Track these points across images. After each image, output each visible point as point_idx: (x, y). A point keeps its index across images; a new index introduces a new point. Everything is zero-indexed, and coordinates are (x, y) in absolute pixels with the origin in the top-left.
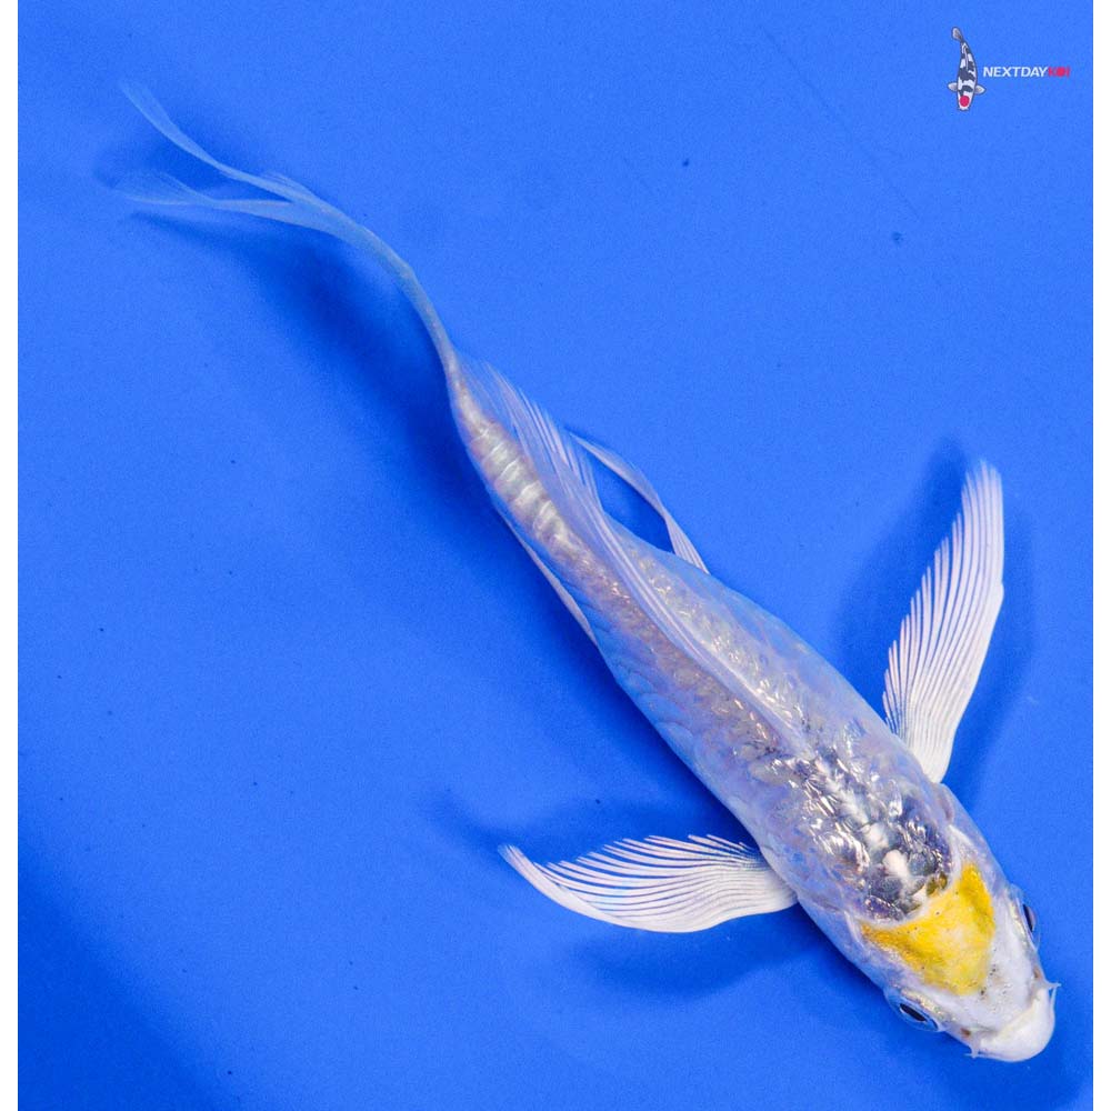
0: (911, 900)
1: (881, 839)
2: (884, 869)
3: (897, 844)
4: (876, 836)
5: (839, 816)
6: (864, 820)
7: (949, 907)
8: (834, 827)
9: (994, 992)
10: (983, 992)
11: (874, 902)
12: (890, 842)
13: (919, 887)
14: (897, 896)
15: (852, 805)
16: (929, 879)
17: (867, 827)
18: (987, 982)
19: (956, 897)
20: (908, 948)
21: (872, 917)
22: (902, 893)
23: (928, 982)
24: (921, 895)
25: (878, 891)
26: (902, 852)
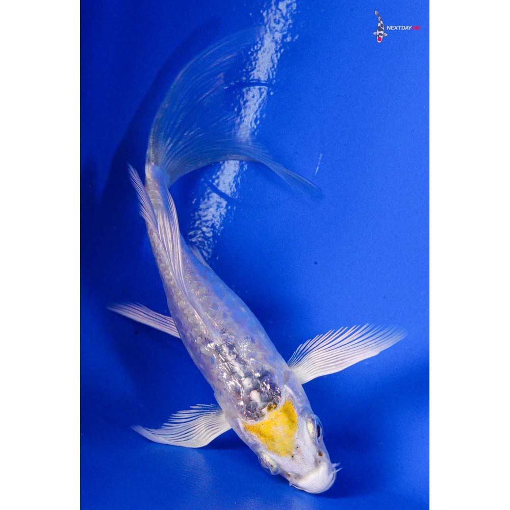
0: (261, 412)
1: (249, 385)
2: (250, 397)
3: (256, 388)
4: (247, 382)
5: (232, 373)
6: (242, 375)
7: (277, 416)
8: (231, 377)
9: (297, 457)
10: (292, 457)
11: (247, 413)
12: (253, 386)
13: (264, 407)
14: (255, 410)
15: (237, 368)
16: (269, 404)
17: (243, 379)
18: (294, 452)
19: (280, 413)
20: (261, 434)
21: (247, 419)
22: (257, 409)
23: (268, 449)
24: (265, 410)
25: (248, 408)
26: (258, 391)
